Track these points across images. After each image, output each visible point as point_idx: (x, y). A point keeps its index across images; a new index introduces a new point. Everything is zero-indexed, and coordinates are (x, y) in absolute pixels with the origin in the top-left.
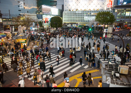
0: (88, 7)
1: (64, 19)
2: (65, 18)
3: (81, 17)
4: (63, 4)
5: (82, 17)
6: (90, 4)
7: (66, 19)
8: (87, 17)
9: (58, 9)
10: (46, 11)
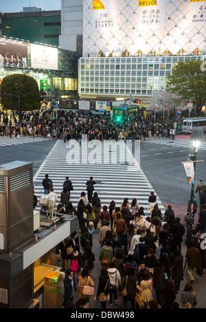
0: (161, 42)
1: (82, 85)
2: (85, 82)
3: (136, 77)
4: (79, 33)
5: (142, 77)
6: (168, 34)
7: (87, 85)
8: (158, 78)
9: (59, 50)
10: (9, 57)
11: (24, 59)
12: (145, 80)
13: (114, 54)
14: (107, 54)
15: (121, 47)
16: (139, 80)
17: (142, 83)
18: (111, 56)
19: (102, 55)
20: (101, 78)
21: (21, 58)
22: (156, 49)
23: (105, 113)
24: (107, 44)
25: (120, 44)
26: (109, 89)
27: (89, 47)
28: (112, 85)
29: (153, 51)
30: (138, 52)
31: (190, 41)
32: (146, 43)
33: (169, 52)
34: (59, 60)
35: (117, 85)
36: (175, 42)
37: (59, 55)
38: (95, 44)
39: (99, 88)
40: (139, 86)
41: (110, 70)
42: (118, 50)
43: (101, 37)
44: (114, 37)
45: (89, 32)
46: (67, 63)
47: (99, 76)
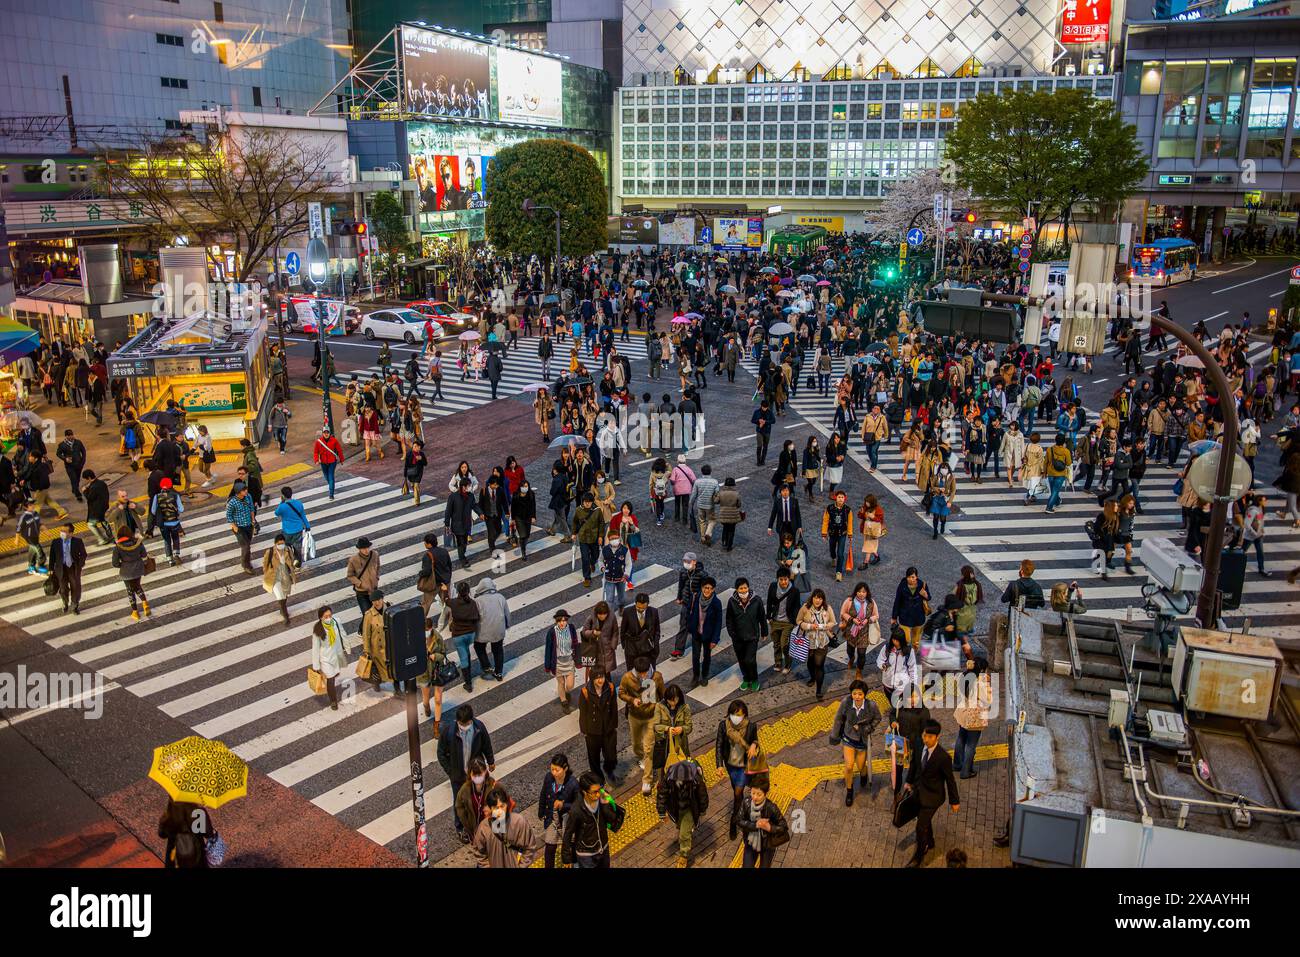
0: (863, 40)
2: (635, 160)
3: (795, 141)
5: (812, 141)
6: (885, 17)
7: (643, 169)
8: (858, 144)
9: (566, 65)
10: (445, 90)
11: (482, 97)
12: (821, 150)
13: (722, 76)
14: (701, 77)
15: (743, 55)
16: (803, 150)
17: (812, 160)
18: (712, 79)
19: (684, 78)
20: (685, 148)
21: (473, 95)
22: (851, 60)
23: (744, 252)
24: (700, 47)
25: (739, 45)
26: (712, 178)
27: (642, 55)
28: (720, 168)
29: (841, 65)
30: (796, 69)
31: (951, 37)
32: (821, 42)
33: (888, 68)
34: (565, 95)
35: (737, 168)
36: (907, 39)
37: (566, 82)
38: (661, 48)
39: (680, 178)
40: (804, 168)
41: (713, 124)
42: (735, 64)
43: (680, 26)
44: (719, 24)
45: (642, 12)
46: (582, 104)
47: (681, 143)
